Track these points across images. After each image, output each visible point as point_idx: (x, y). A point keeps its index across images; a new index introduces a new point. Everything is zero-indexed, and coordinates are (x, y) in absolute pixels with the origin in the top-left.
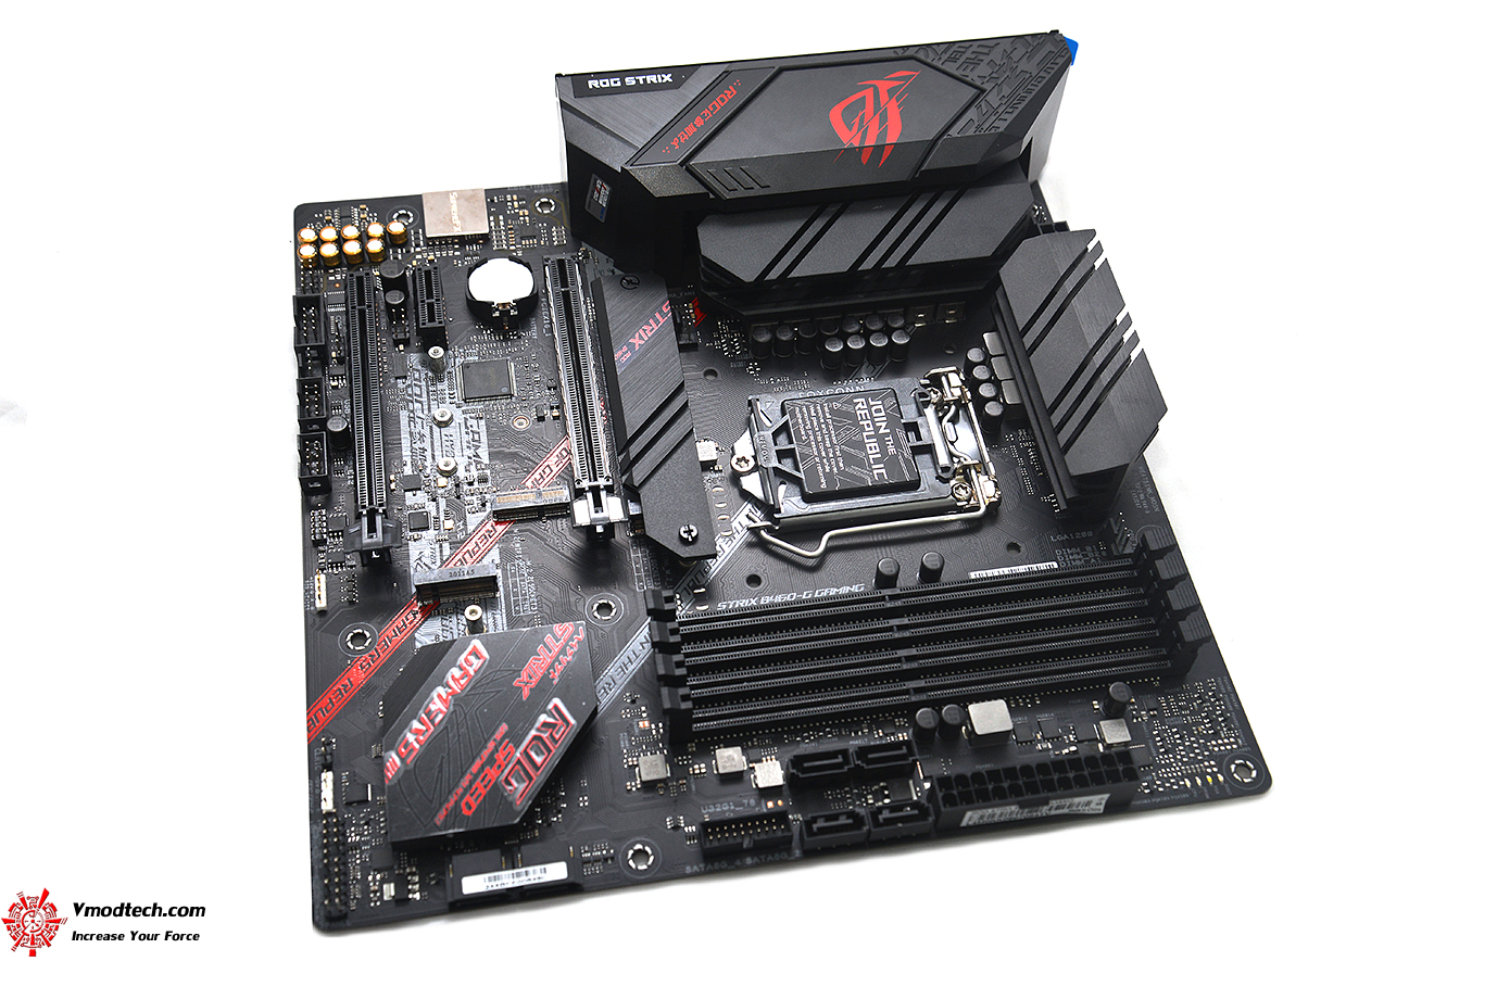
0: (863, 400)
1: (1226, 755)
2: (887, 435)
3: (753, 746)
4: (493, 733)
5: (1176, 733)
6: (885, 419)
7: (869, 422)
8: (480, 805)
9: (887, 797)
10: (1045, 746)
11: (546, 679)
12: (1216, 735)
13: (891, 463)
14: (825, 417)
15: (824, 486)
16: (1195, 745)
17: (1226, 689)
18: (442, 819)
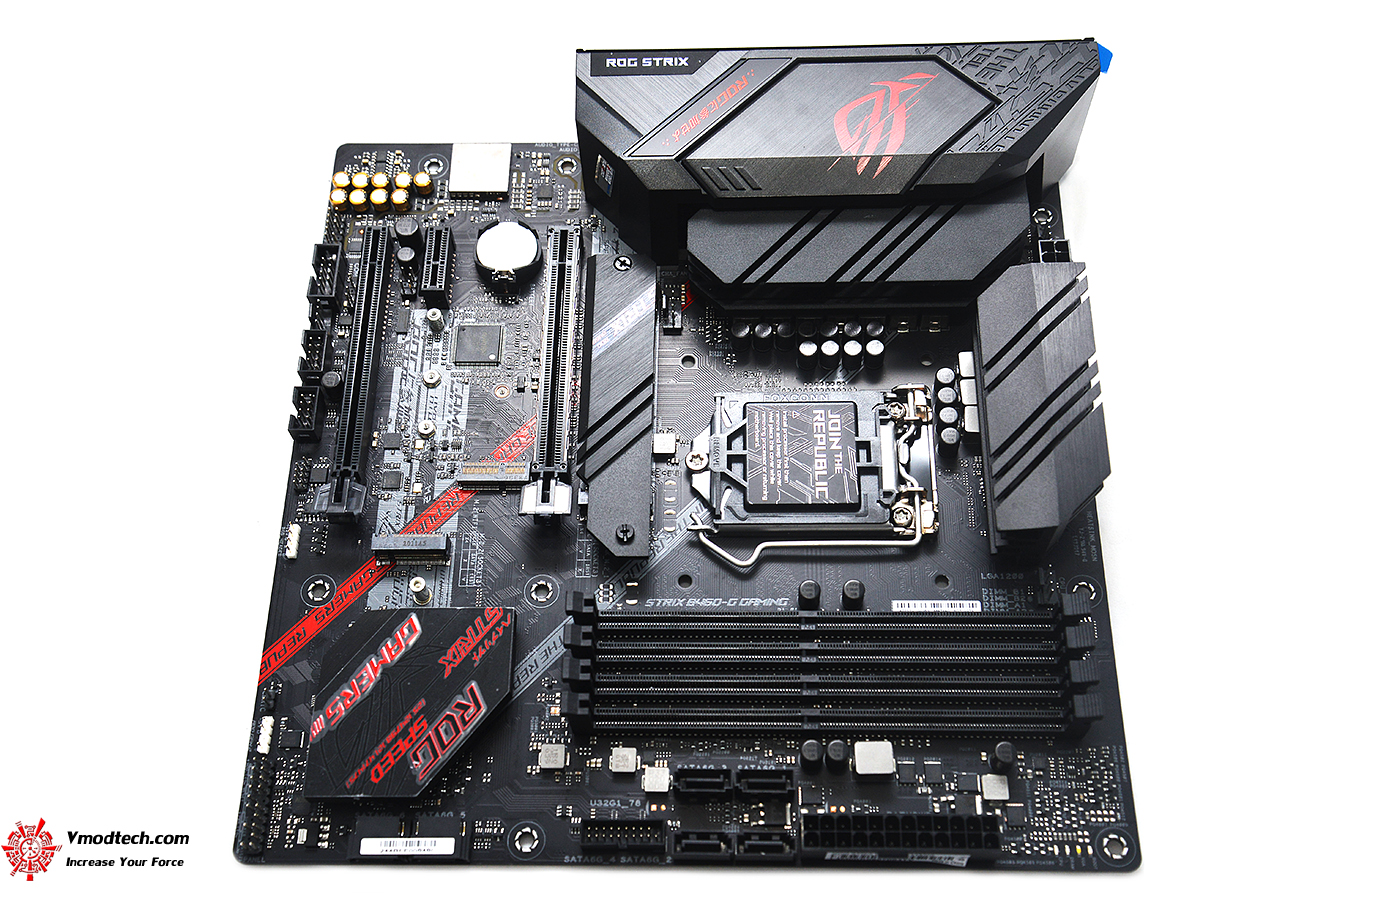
0: (823, 412)
1: (1101, 828)
2: (838, 452)
3: (649, 749)
4: (412, 707)
5: (1057, 797)
6: (839, 434)
7: (824, 436)
8: (388, 773)
9: (762, 818)
10: (924, 791)
11: (468, 659)
12: (1097, 806)
13: (835, 482)
14: (781, 426)
15: (765, 498)
16: (1073, 812)
17: (1119, 759)
18: (352, 782)
